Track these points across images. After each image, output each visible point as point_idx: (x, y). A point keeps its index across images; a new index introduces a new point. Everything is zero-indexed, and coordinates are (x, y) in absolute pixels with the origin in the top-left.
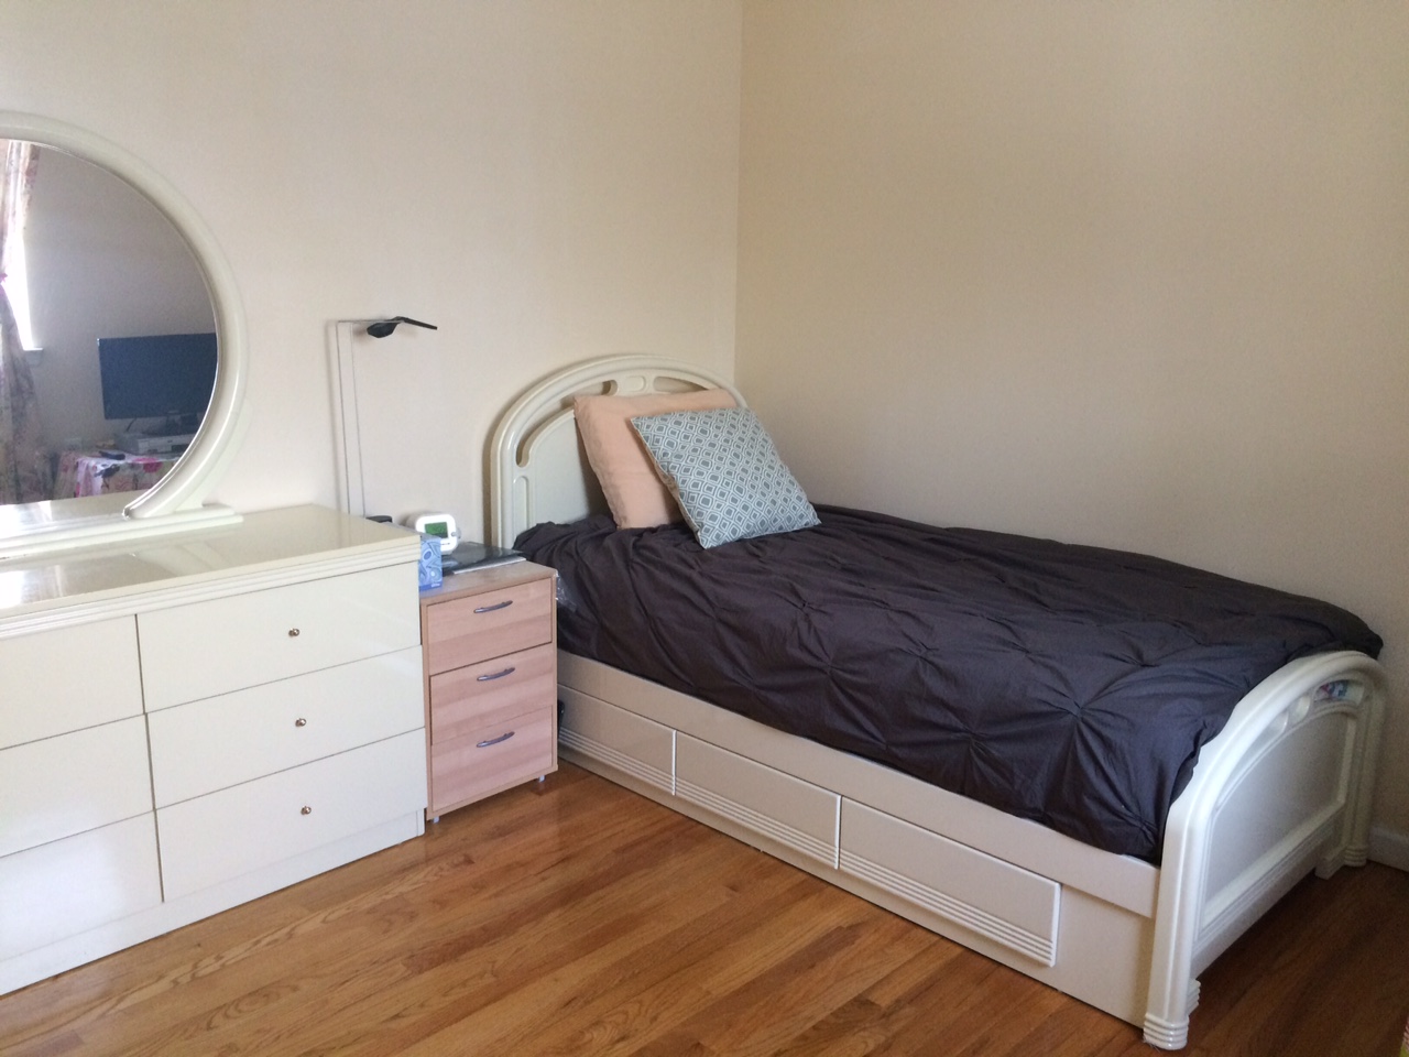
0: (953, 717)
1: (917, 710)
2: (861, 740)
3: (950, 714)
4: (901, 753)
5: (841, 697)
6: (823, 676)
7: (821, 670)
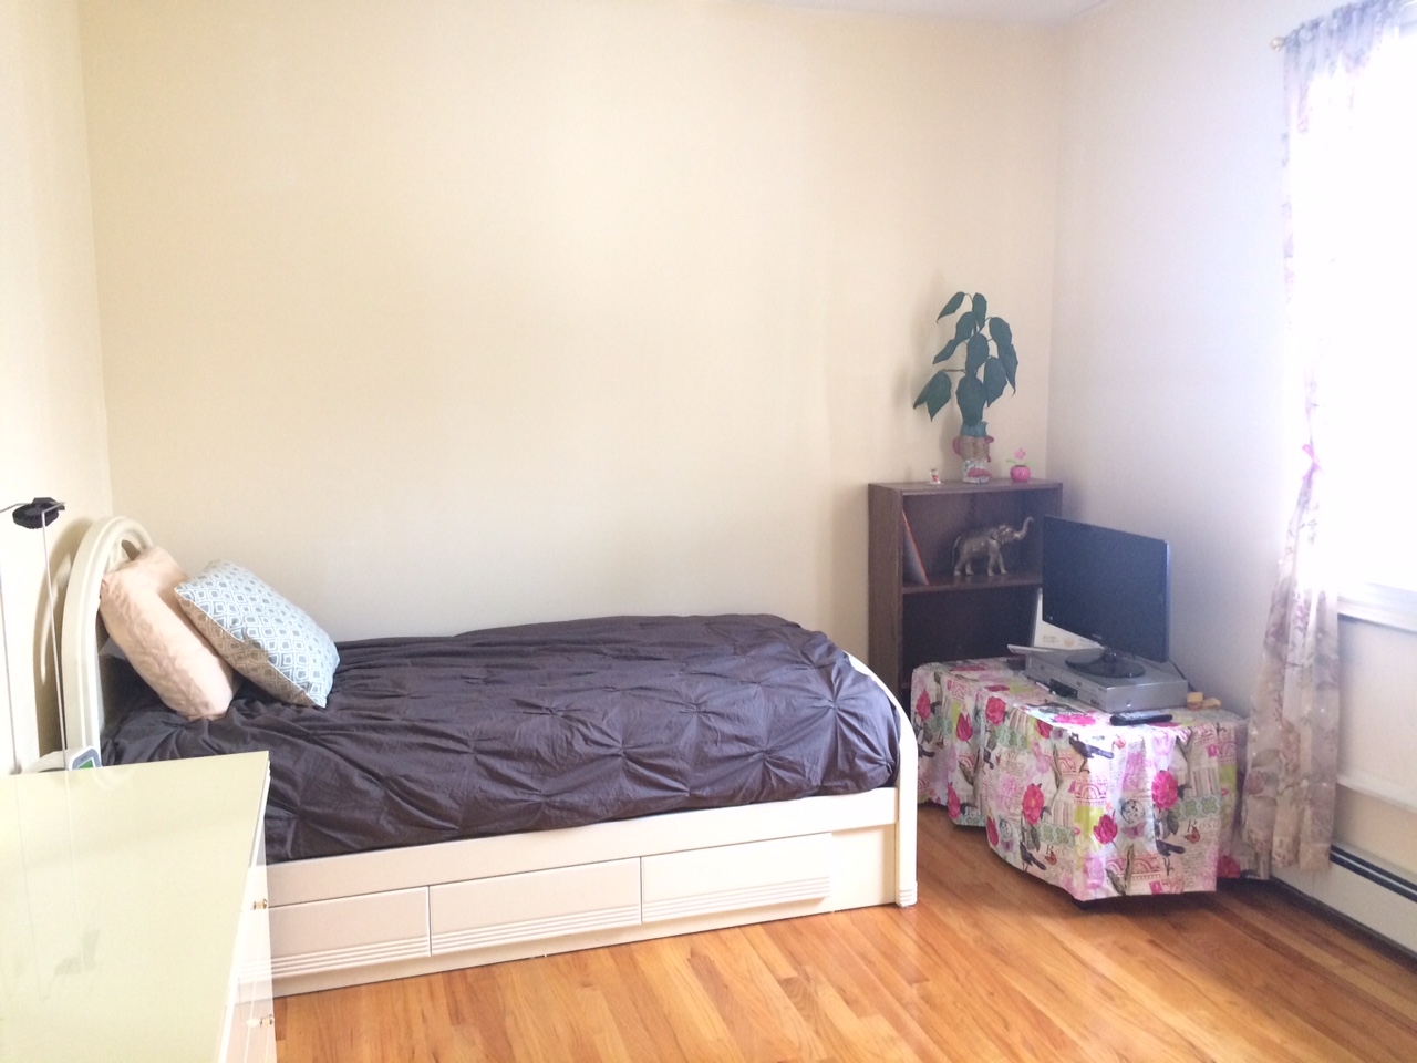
0: (747, 746)
1: (714, 751)
2: (665, 798)
3: (742, 745)
4: (705, 792)
5: (641, 770)
6: (620, 759)
7: (615, 756)
